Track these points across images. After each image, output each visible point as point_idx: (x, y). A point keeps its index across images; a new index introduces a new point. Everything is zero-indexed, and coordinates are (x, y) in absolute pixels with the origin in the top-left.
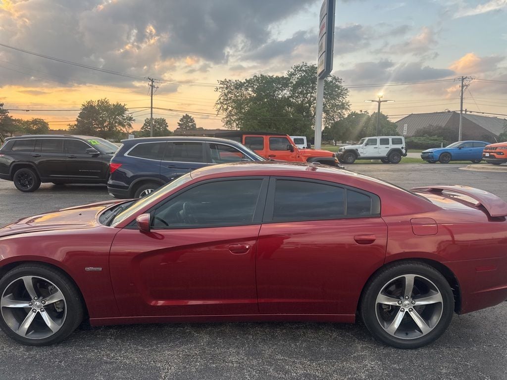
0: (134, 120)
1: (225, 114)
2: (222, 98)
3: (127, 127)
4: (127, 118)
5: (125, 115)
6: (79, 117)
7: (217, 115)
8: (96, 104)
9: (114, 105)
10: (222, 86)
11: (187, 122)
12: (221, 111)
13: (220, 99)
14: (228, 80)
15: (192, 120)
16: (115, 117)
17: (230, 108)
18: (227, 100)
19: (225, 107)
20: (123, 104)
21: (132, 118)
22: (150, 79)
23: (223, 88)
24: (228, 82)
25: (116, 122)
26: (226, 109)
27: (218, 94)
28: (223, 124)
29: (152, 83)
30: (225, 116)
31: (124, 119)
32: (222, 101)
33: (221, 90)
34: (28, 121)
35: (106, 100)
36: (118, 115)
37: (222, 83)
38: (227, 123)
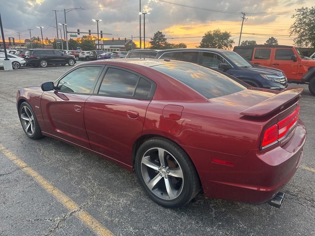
0: (234, 42)
1: (297, 35)
2: (297, 23)
3: (229, 47)
4: (230, 41)
5: (228, 39)
6: (202, 41)
7: (290, 36)
8: (213, 33)
9: (223, 33)
10: (299, 13)
11: (272, 42)
12: (294, 33)
13: (294, 24)
14: (304, 8)
15: (276, 41)
16: (223, 41)
17: (302, 30)
18: (301, 23)
19: (298, 29)
20: (228, 32)
21: (233, 41)
22: (243, 13)
23: (299, 15)
24: (304, 10)
25: (223, 44)
26: (299, 31)
27: (294, 20)
28: (294, 43)
29: (244, 16)
30: (297, 37)
31: (228, 42)
32: (296, 25)
33: (297, 17)
34: (177, 45)
35: (218, 30)
36: (225, 39)
37: (299, 10)
38: (297, 42)
